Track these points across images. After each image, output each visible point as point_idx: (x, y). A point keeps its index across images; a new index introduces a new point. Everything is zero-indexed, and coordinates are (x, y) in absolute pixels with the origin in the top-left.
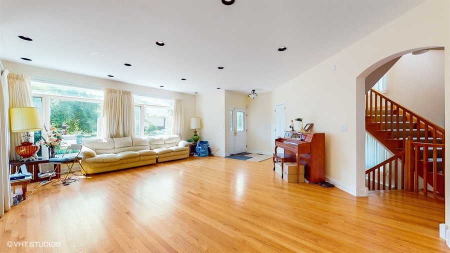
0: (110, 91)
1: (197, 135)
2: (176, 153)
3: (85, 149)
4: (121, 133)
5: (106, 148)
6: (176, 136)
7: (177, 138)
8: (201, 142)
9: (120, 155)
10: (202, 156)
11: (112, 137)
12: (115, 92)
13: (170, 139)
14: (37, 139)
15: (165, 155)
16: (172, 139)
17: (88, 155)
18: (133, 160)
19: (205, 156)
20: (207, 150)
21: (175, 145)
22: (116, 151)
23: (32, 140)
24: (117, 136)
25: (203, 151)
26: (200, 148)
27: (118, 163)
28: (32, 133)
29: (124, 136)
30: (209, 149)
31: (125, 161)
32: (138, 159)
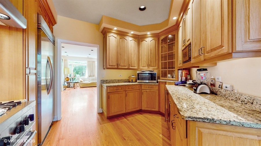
3: (81, 80)
4: (92, 75)
5: (87, 80)
9: (90, 82)
11: (89, 77)
12: (90, 62)
14: (70, 76)
17: (81, 81)
18: (93, 84)
23: (69, 77)
24: (91, 76)
28: (69, 75)
32: (95, 84)
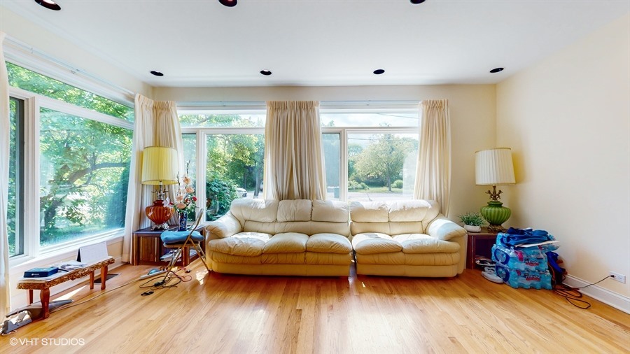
0: (277, 108)
1: (500, 205)
2: (410, 259)
4: (297, 191)
5: (261, 220)
6: (425, 203)
7: (427, 208)
8: (513, 231)
9: (266, 243)
10: (521, 287)
12: (283, 106)
13: (405, 210)
15: (376, 258)
16: (411, 210)
18: (290, 258)
19: (533, 288)
20: (545, 266)
21: (419, 228)
22: (277, 227)
25: (522, 266)
26: (511, 253)
27: (258, 260)
29: (303, 196)
30: (555, 262)
31: (272, 258)
32: (301, 258)
